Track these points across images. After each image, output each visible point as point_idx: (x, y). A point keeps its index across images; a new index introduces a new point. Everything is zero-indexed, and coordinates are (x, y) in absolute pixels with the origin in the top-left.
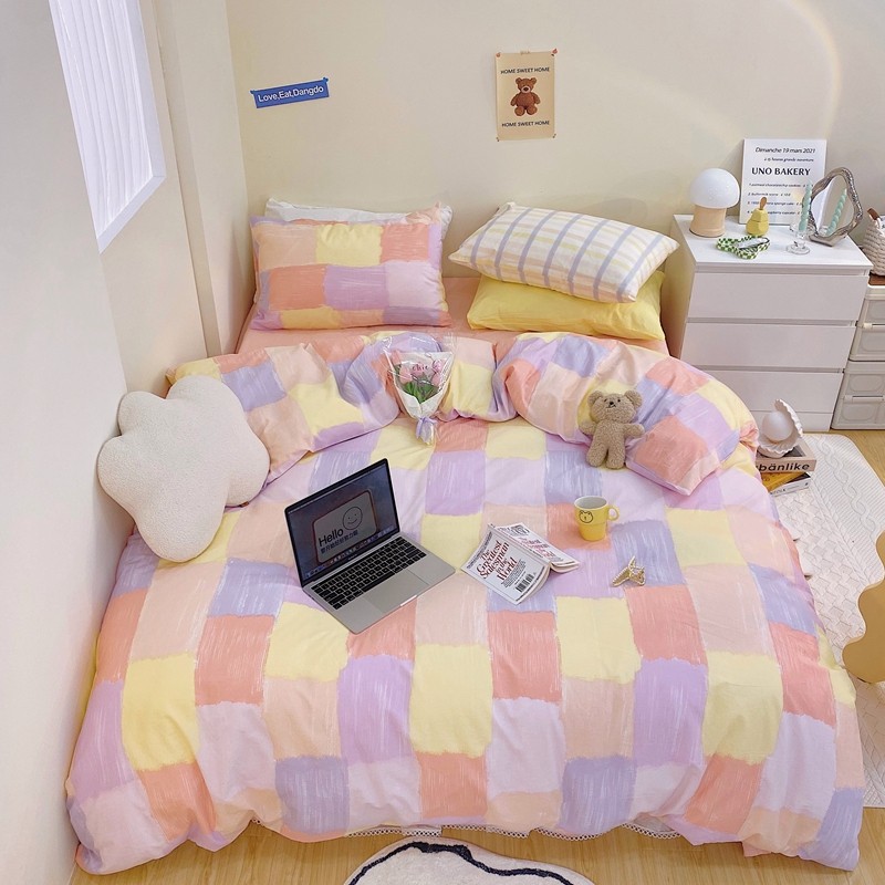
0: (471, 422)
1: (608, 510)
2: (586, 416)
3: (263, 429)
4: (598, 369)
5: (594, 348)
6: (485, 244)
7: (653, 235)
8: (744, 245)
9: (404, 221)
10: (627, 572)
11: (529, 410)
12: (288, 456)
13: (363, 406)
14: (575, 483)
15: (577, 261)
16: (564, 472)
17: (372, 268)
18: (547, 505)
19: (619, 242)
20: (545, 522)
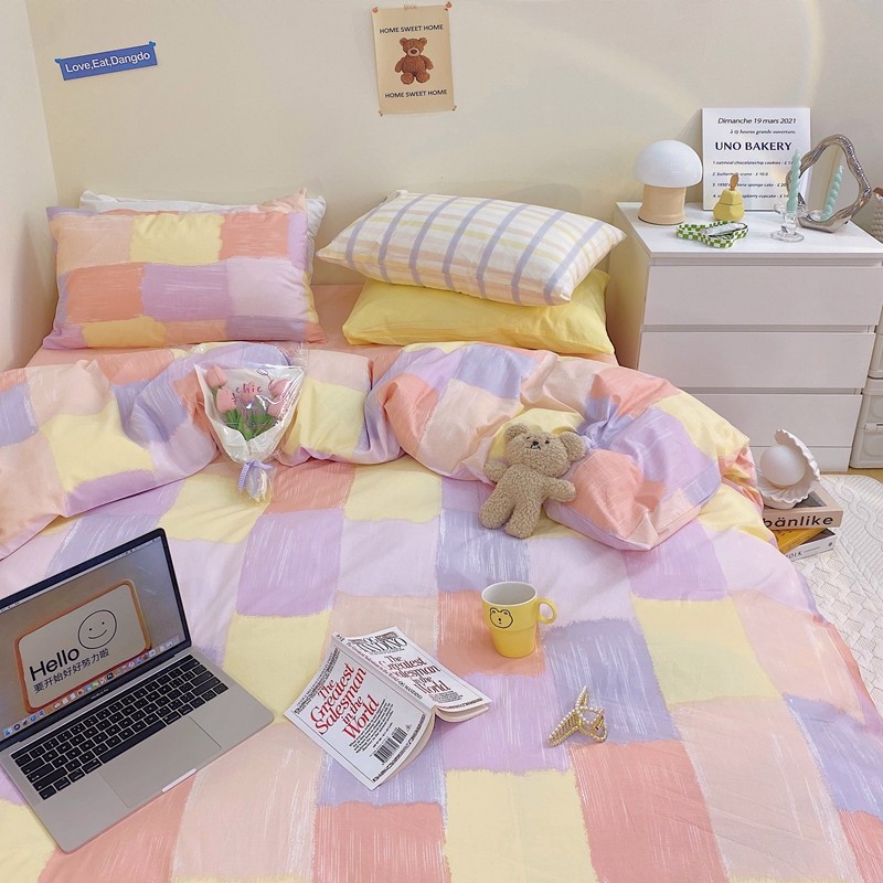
0: (330, 466)
1: (537, 604)
5: (515, 359)
6: (363, 235)
7: (591, 222)
8: (715, 231)
9: (254, 209)
10: (575, 717)
11: (422, 444)
13: (157, 446)
14: (486, 557)
15: (487, 253)
16: (469, 541)
17: (208, 266)
18: (440, 595)
19: (544, 229)
20: (435, 624)
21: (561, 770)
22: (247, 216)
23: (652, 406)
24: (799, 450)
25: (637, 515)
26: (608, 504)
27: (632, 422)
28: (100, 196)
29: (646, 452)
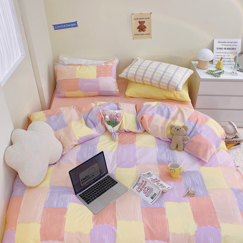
0: (130, 133)
1: (180, 168)
2: (169, 132)
3: (60, 137)
4: (171, 116)
5: (170, 108)
6: (130, 72)
9: (104, 65)
10: (189, 192)
11: (149, 129)
12: (69, 146)
13: (94, 129)
14: (167, 156)
15: (161, 78)
16: (163, 152)
17: (94, 79)
18: (158, 164)
20: (158, 170)
21: (187, 202)
22: (102, 66)
24: (232, 124)
28: (64, 58)
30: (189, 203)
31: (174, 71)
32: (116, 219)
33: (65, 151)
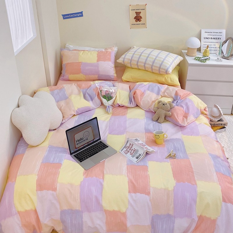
0: (123, 107)
1: (164, 135)
3: (61, 107)
5: (160, 87)
6: (127, 57)
7: (176, 55)
8: (203, 59)
9: (104, 50)
10: (170, 154)
11: (141, 104)
12: (68, 116)
13: (91, 102)
14: (154, 126)
15: (153, 62)
16: (151, 123)
17: (94, 63)
18: (145, 133)
19: (166, 57)
20: (145, 137)
21: (168, 162)
22: (102, 52)
23: (188, 98)
25: (183, 119)
26: (178, 117)
27: (183, 101)
28: (70, 45)
29: (186, 107)
30: (170, 163)
31: (165, 56)
32: (103, 173)
33: (64, 119)
